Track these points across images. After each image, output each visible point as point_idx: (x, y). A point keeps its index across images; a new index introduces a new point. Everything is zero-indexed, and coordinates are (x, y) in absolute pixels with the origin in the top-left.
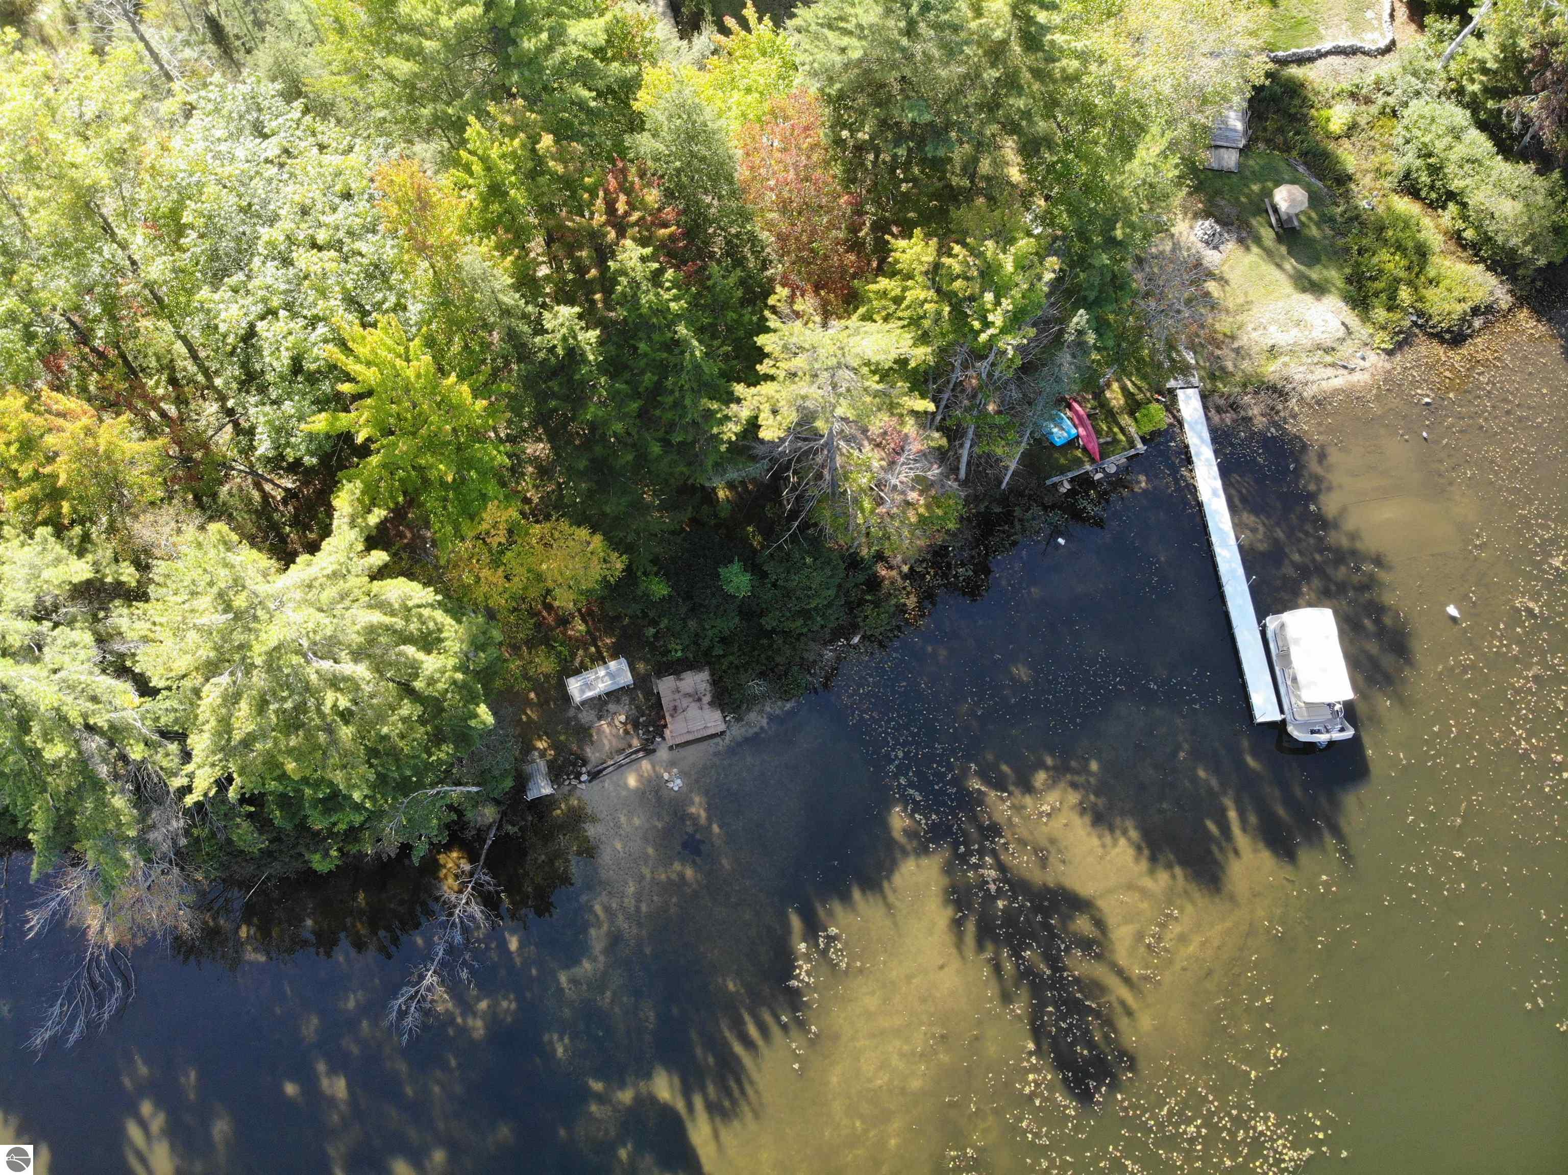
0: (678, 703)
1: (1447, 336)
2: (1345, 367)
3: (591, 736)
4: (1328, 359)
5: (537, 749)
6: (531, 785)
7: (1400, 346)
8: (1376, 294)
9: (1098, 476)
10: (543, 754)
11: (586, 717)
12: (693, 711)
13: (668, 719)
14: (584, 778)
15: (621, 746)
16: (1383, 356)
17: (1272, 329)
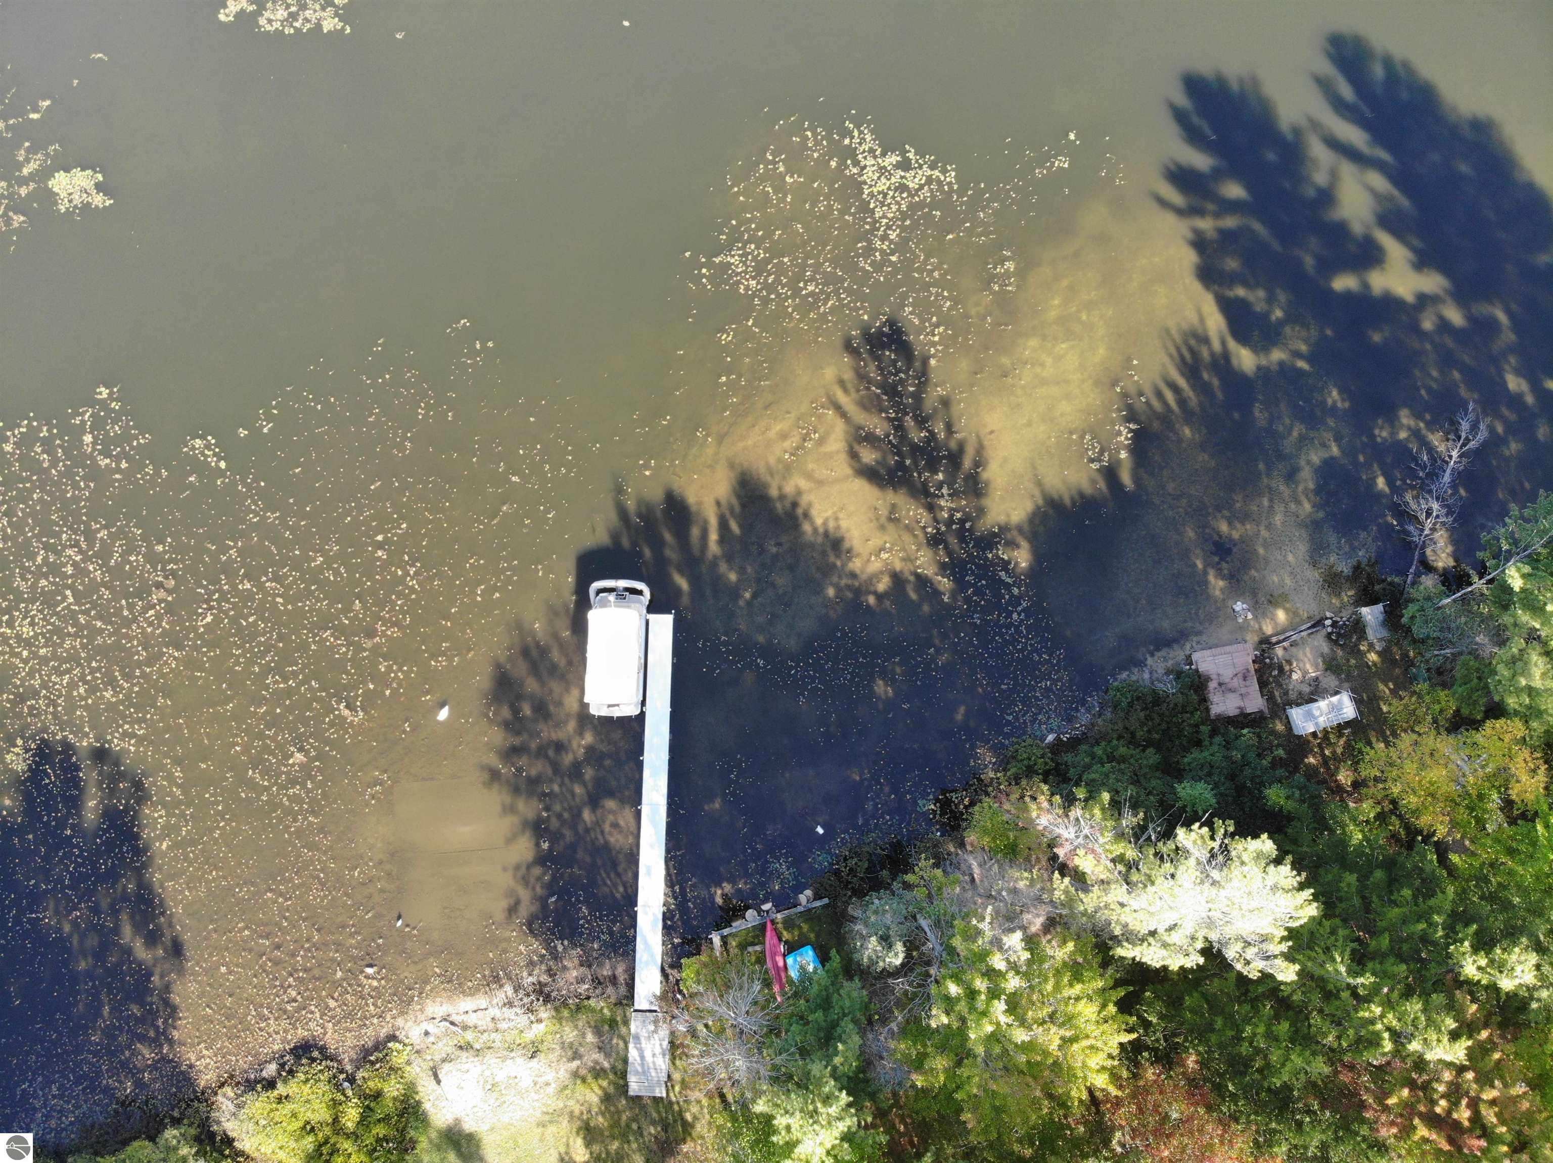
0: (1242, 683)
1: (316, 1054)
2: (452, 1023)
3: (1324, 662)
4: (469, 1036)
5: (1377, 653)
6: (1381, 617)
7: (379, 1046)
8: (386, 1119)
9: (767, 907)
10: (1371, 646)
11: (1330, 681)
12: (1227, 674)
13: (1252, 668)
14: (1328, 622)
15: (1294, 649)
16: (401, 1036)
17: (526, 1081)
